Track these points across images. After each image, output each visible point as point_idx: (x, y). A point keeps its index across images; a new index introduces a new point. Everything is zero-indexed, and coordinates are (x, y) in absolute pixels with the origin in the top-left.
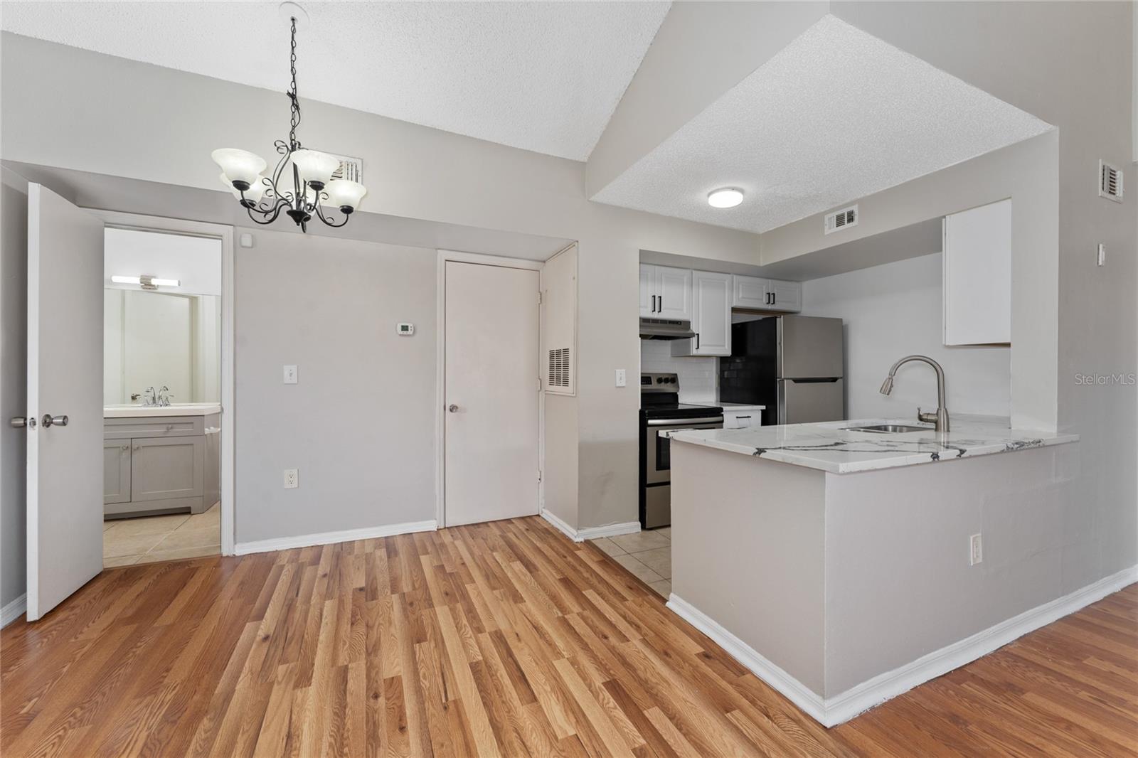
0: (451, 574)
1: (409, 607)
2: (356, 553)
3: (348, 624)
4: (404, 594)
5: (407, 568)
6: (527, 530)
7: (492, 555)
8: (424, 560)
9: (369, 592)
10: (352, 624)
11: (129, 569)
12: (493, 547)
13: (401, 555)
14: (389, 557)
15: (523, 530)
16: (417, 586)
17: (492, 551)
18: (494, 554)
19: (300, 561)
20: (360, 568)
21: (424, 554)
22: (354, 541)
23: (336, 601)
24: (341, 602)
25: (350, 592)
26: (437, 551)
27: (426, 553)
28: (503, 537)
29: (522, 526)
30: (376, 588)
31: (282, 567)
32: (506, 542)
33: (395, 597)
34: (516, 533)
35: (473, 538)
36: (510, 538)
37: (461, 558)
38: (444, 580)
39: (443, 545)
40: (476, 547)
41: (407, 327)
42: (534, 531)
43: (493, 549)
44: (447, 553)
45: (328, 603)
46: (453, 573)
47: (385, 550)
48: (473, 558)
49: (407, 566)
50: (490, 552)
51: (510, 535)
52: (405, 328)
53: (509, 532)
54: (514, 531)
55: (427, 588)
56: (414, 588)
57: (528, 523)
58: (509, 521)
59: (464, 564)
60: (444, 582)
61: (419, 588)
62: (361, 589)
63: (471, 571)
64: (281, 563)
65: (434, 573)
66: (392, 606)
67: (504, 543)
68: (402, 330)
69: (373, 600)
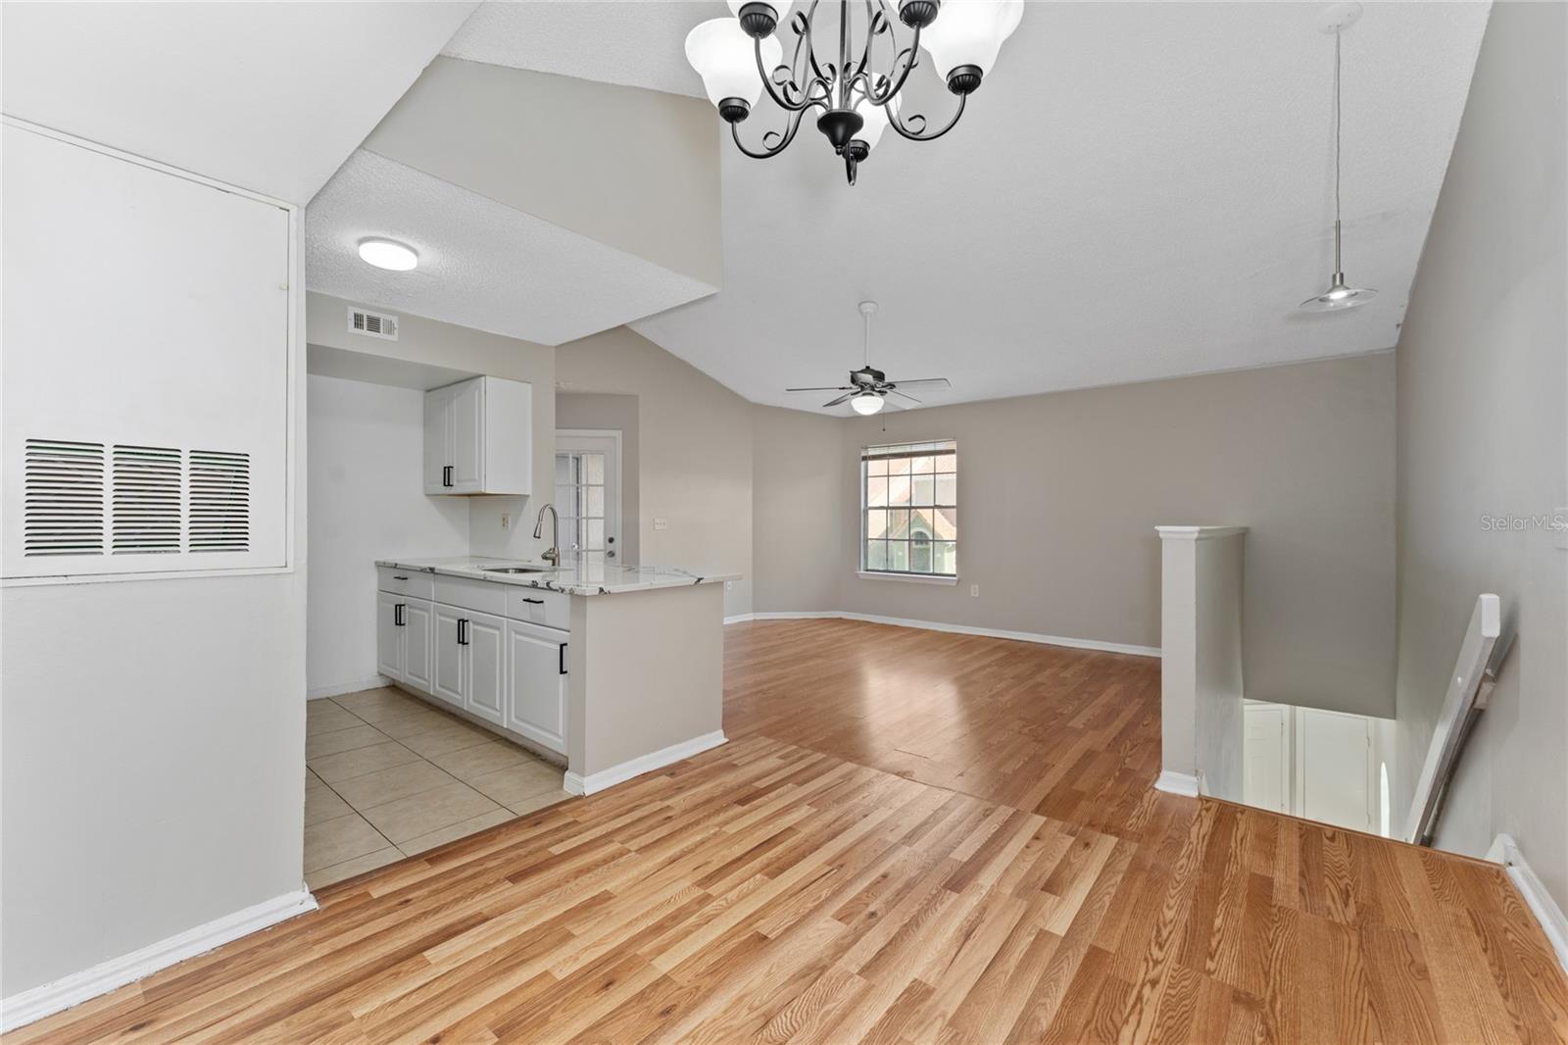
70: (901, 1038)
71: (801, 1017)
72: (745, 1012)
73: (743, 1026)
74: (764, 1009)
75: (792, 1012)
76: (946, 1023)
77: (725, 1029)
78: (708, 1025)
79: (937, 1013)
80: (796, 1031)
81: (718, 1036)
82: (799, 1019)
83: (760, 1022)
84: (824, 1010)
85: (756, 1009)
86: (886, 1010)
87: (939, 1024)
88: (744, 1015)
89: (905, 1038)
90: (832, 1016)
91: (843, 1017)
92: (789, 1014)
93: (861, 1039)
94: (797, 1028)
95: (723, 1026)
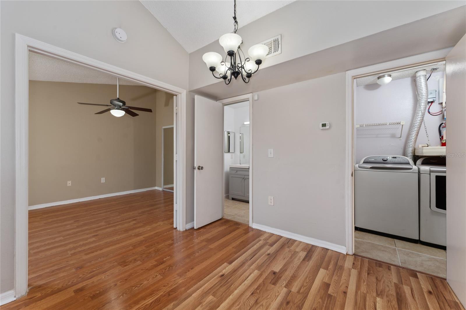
0: (330, 296)
1: (285, 305)
2: (291, 248)
3: (250, 292)
4: (291, 291)
5: (307, 273)
6: (430, 292)
7: (375, 299)
8: (322, 272)
9: (276, 277)
10: (252, 294)
11: (227, 220)
12: (381, 292)
13: (311, 262)
14: (304, 260)
15: (425, 290)
16: (301, 291)
17: (378, 295)
18: (378, 299)
19: (267, 241)
20: (285, 259)
21: (324, 269)
22: (297, 241)
23: (260, 272)
24: (261, 275)
25: (269, 271)
26: (334, 271)
27: (326, 268)
28: (398, 288)
29: (426, 286)
30: (281, 277)
31: (261, 240)
32: (397, 294)
33: (285, 290)
34: (414, 289)
35: (368, 274)
36: (404, 292)
37: (347, 287)
38: (321, 298)
39: (341, 268)
40: (365, 283)
41: (325, 124)
42: (438, 298)
43: (380, 294)
44: (340, 276)
45: (256, 271)
46: (332, 296)
47: (306, 253)
48: (356, 292)
49: (308, 271)
50: (375, 294)
51: (407, 290)
52: (324, 125)
53: (408, 285)
54: (413, 287)
55: (306, 297)
56: (298, 292)
57: (435, 286)
58: (414, 274)
59: (345, 293)
60: (320, 300)
61: (302, 293)
62: (274, 273)
63: (346, 303)
64: (261, 239)
65: (320, 287)
66: (278, 296)
67: (395, 294)
68: (322, 127)
69: (273, 284)
70: (217, 299)
71: (246, 303)
72: (264, 304)
73: (263, 300)
74: (258, 306)
75: (249, 305)
76: (202, 304)
77: (268, 299)
78: (273, 300)
79: (204, 306)
80: (247, 299)
81: (269, 297)
82: (247, 303)
83: (258, 301)
84: (240, 306)
85: (261, 305)
86: (220, 307)
87: (204, 304)
88: (264, 303)
89: (216, 299)
90: (237, 304)
91: (233, 304)
92: (250, 304)
93: (229, 298)
94: (247, 300)
95: (269, 299)
